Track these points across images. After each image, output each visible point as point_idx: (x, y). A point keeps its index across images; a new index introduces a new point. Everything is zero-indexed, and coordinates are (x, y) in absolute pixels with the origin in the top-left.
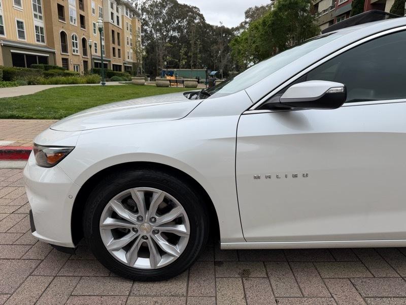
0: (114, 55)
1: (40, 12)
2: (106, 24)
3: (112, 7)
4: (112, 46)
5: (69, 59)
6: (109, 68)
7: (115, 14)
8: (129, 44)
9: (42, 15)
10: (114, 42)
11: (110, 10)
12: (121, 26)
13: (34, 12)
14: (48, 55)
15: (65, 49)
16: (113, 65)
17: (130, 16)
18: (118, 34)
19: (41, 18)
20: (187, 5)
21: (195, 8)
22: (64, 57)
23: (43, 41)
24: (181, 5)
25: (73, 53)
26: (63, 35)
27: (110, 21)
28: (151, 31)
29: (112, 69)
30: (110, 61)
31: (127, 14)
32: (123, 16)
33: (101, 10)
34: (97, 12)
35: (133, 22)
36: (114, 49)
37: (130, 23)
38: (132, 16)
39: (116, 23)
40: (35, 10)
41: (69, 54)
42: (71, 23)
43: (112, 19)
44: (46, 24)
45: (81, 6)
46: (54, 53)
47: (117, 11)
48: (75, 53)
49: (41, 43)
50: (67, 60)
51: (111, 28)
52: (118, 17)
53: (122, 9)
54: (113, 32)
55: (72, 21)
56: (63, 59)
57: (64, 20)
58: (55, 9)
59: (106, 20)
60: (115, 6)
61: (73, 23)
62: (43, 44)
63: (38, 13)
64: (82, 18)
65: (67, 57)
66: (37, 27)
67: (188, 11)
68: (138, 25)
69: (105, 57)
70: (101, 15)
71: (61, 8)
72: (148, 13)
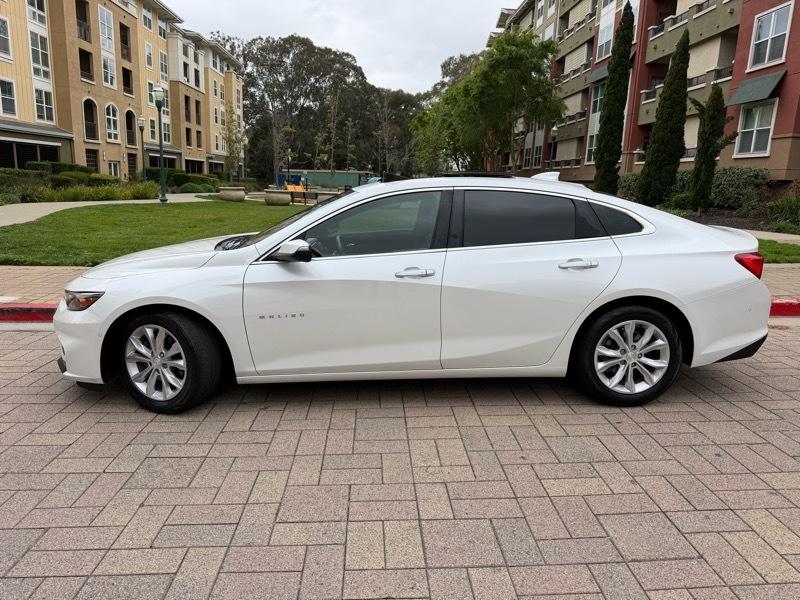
0: (189, 142)
1: (46, 63)
2: (174, 84)
3: (186, 53)
4: (185, 125)
5: (100, 152)
6: (177, 167)
7: (192, 66)
8: (219, 121)
9: (49, 69)
10: (188, 118)
11: (182, 58)
12: (202, 88)
13: (33, 65)
14: (60, 144)
15: (91, 132)
16: (187, 161)
17: (222, 70)
18: (198, 103)
19: (46, 74)
20: (330, 50)
21: (347, 55)
22: (90, 147)
23: (50, 118)
24: (319, 49)
25: (109, 140)
26: (89, 106)
27: (182, 79)
28: (263, 97)
29: (184, 169)
30: (180, 154)
31: (215, 65)
32: (206, 69)
33: (164, 58)
34: (157, 61)
35: (227, 80)
36: (188, 131)
37: (220, 82)
38: (225, 69)
39: (192, 83)
40: (36, 60)
41: (99, 142)
42: (105, 84)
43: (186, 75)
44: (57, 85)
45: (125, 52)
46: (71, 140)
47: (196, 61)
48: (112, 140)
49: (45, 122)
50: (95, 152)
51: (183, 92)
52: (197, 72)
53: (206, 57)
54: (187, 99)
55: (106, 80)
56: (88, 151)
57: (91, 78)
58: (74, 60)
59: (173, 77)
60: (191, 51)
61: (108, 85)
62: (49, 123)
63: (41, 67)
64: (127, 75)
65: (95, 148)
66: (39, 92)
67: (334, 61)
68: (237, 85)
69: (171, 147)
70: (164, 68)
71: (85, 57)
72: (257, 62)
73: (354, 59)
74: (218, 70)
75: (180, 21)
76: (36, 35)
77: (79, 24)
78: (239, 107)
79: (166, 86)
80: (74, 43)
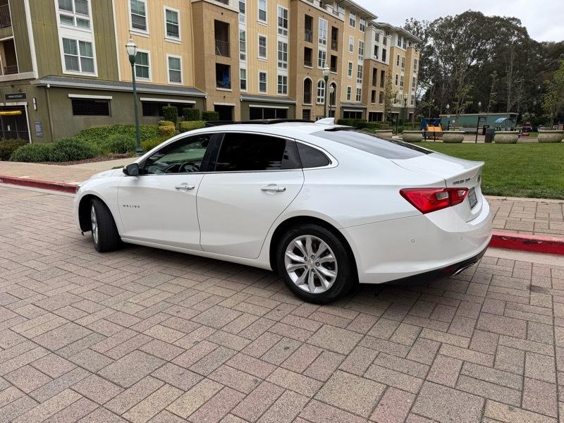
0: (373, 100)
1: (285, 60)
2: (367, 61)
3: (377, 39)
4: (371, 88)
5: (312, 111)
6: (363, 118)
7: (381, 46)
8: (399, 83)
9: (287, 63)
10: (374, 84)
11: (374, 43)
12: (387, 62)
13: (278, 61)
14: (288, 108)
15: (307, 99)
16: (370, 113)
17: (405, 47)
18: (383, 72)
19: (285, 66)
20: (499, 17)
21: (514, 19)
22: (306, 108)
23: (285, 92)
24: (488, 18)
25: (318, 103)
26: (308, 82)
27: (373, 56)
28: (437, 62)
29: (367, 119)
30: (366, 109)
31: (399, 44)
32: (392, 48)
33: (362, 44)
34: (357, 48)
35: (408, 53)
36: (374, 92)
37: (402, 56)
38: (408, 46)
39: (380, 59)
40: (280, 58)
41: (312, 104)
42: (319, 67)
43: (376, 53)
44: (290, 72)
45: (334, 45)
46: (294, 105)
47: (385, 43)
48: (320, 103)
49: (282, 95)
50: (309, 111)
51: (372, 65)
52: (384, 51)
53: (392, 40)
54: (375, 70)
55: (320, 65)
56: (304, 111)
57: (310, 65)
58: (301, 54)
59: (367, 57)
60: (381, 38)
61: (321, 68)
62: (284, 95)
63: (283, 62)
64: (334, 59)
65: (308, 108)
66: (280, 77)
67: (499, 27)
68: (415, 56)
69: (361, 104)
70: (361, 52)
71: (308, 52)
72: (436, 37)
73: (519, 21)
74: (402, 48)
75: (375, 18)
76: (281, 42)
77: (306, 32)
78: (415, 72)
79: (361, 63)
80: (302, 44)
